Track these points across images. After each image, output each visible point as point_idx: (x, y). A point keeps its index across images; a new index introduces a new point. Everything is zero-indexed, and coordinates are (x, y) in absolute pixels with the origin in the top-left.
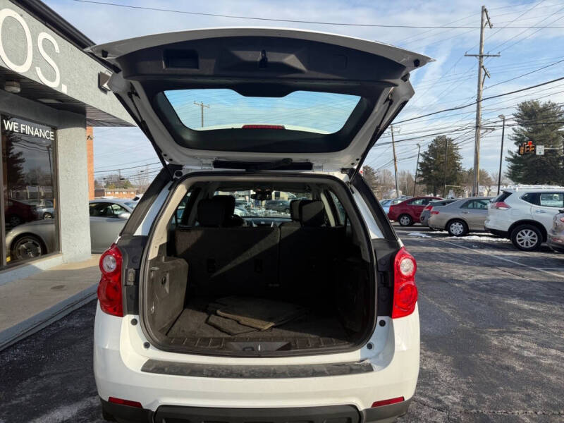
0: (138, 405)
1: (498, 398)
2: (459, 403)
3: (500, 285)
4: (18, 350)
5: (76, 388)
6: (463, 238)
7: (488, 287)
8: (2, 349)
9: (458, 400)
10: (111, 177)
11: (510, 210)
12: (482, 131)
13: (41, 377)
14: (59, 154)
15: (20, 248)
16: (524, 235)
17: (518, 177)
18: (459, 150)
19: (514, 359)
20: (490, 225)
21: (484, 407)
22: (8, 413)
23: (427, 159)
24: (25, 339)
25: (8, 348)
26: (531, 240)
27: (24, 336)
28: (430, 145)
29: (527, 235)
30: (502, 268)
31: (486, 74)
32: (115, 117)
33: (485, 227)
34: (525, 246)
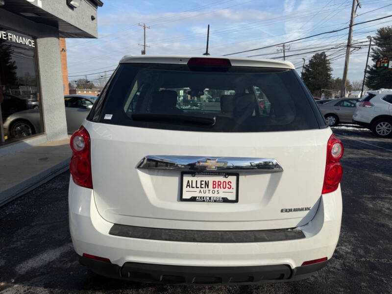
0: (107, 260)
1: (380, 249)
2: (350, 253)
3: (367, 162)
4: (15, 206)
5: (59, 235)
6: (335, 127)
7: (359, 164)
8: (2, 205)
9: (350, 251)
10: (80, 81)
11: (373, 107)
12: (351, 49)
13: (32, 227)
14: (39, 58)
15: (16, 130)
16: (382, 126)
17: (372, 85)
18: (330, 65)
19: (387, 219)
20: (357, 118)
21: (370, 256)
22: (7, 255)
23: (307, 70)
24: (20, 197)
25: (8, 203)
26: (387, 130)
27: (20, 195)
28: (310, 60)
29: (384, 126)
30: (367, 150)
31: (358, 5)
32: (81, 30)
33: (353, 120)
34: (381, 134)
